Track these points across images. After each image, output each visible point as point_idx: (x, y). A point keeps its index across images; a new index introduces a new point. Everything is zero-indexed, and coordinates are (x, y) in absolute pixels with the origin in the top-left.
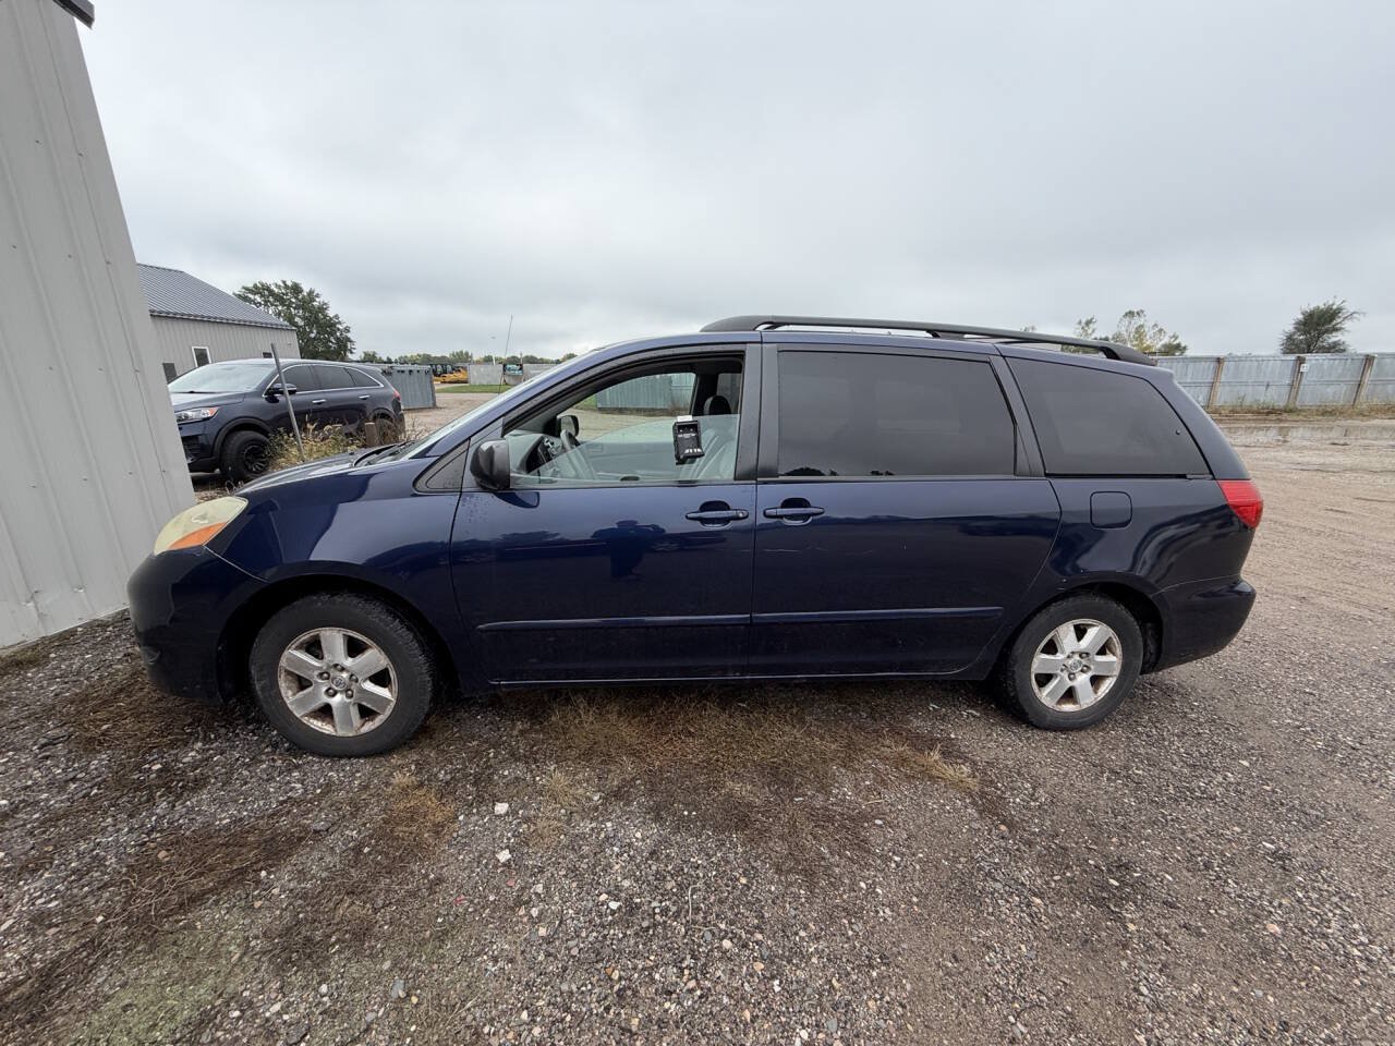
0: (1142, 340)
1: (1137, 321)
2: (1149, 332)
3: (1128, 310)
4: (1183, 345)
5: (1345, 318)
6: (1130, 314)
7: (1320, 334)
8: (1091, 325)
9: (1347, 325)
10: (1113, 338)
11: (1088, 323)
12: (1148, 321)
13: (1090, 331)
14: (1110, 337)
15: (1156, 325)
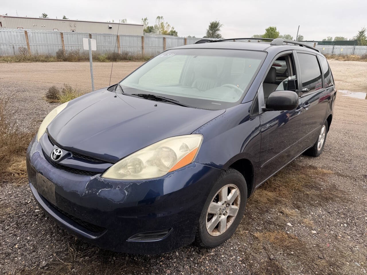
0: (163, 28)
1: (161, 21)
2: (165, 26)
3: (158, 16)
4: (176, 31)
5: (220, 26)
6: (159, 17)
7: (215, 32)
8: (146, 21)
9: (221, 29)
10: (155, 27)
11: (146, 19)
12: (164, 21)
13: (147, 23)
14: (154, 26)
15: (167, 23)
